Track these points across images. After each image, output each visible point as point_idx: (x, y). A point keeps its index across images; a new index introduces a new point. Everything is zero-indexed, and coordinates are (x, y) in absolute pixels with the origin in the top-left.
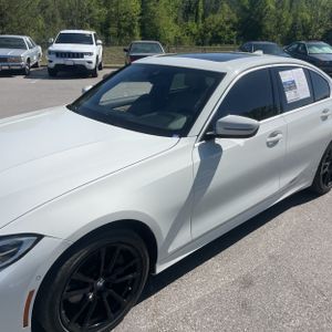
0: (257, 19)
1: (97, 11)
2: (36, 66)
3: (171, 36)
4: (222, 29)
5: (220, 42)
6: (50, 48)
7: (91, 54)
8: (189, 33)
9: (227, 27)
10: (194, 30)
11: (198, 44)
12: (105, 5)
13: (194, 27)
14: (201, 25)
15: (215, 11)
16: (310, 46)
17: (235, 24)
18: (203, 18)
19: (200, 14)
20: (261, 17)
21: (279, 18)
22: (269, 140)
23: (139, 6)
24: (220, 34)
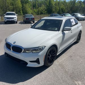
0: (51, 8)
1: (10, 7)
4: (43, 11)
6: (5, 17)
8: (35, 12)
9: (44, 10)
11: (37, 15)
12: (12, 5)
13: (36, 10)
14: (37, 10)
15: (40, 6)
16: (66, 14)
17: (46, 9)
18: (38, 8)
19: (37, 7)
20: (52, 8)
21: (56, 8)
23: (21, 5)
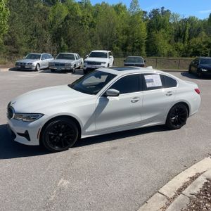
1: (121, 37)
2: (79, 68)
3: (165, 51)
5: (198, 55)
6: (86, 60)
7: (105, 63)
8: (178, 49)
10: (181, 48)
12: (126, 34)
14: (186, 44)
17: (209, 44)
19: (186, 38)
22: (132, 100)
23: (146, 34)
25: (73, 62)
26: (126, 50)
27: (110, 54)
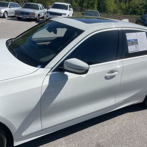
3: (112, 9)
5: (136, 14)
7: (65, 14)
10: (124, 7)
13: (124, 5)
14: (127, 5)
17: (144, 6)
18: (129, 1)
22: (107, 75)
24: (136, 10)
25: (37, 12)
26: (82, 6)
27: (70, 7)
